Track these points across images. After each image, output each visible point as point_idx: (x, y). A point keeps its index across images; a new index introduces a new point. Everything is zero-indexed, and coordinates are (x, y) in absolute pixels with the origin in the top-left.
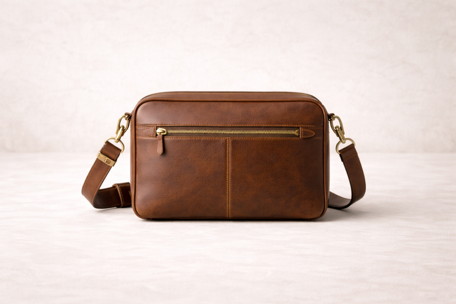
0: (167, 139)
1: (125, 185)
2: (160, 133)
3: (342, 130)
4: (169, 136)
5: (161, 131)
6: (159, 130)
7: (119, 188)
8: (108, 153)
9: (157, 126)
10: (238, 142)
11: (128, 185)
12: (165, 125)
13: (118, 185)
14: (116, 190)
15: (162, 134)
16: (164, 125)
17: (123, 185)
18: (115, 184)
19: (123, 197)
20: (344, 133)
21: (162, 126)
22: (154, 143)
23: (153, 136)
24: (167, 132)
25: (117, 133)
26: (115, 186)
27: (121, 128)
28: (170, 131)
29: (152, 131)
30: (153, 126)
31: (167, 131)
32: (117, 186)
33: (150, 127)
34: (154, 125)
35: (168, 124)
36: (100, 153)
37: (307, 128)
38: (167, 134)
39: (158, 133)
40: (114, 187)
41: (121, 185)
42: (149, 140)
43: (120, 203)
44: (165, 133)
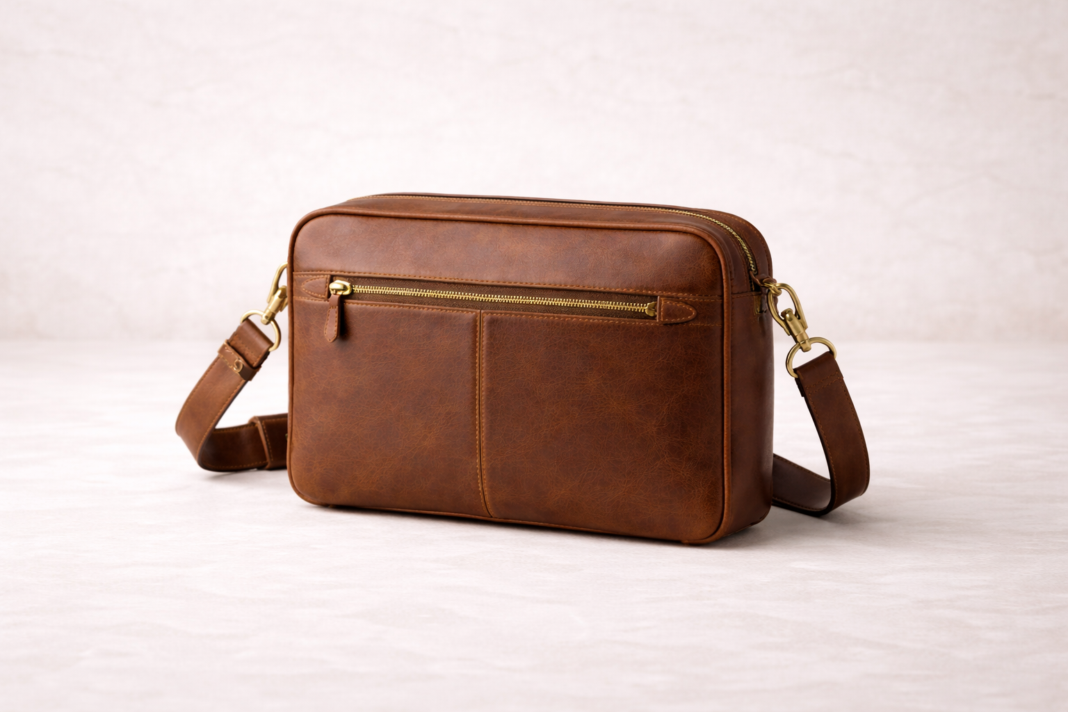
0: (351, 305)
1: (278, 419)
2: (337, 290)
3: (799, 318)
4: (354, 299)
5: (339, 287)
6: (337, 285)
7: (263, 426)
8: (244, 345)
9: (333, 273)
10: (502, 322)
11: (283, 419)
12: (349, 273)
13: (262, 419)
14: (256, 430)
15: (340, 293)
16: (346, 274)
17: (274, 420)
18: (255, 418)
19: (270, 447)
20: (805, 327)
21: (342, 273)
22: (323, 312)
23: (323, 298)
24: (353, 290)
25: (269, 302)
26: (255, 421)
27: (279, 292)
28: (358, 289)
29: (323, 286)
30: (324, 275)
31: (351, 286)
32: (259, 422)
33: (318, 276)
34: (326, 273)
35: (356, 271)
36: (225, 343)
37: (677, 299)
38: (352, 295)
39: (333, 290)
40: (252, 423)
41: (267, 421)
42: (313, 305)
43: (265, 459)
44: (347, 292)
